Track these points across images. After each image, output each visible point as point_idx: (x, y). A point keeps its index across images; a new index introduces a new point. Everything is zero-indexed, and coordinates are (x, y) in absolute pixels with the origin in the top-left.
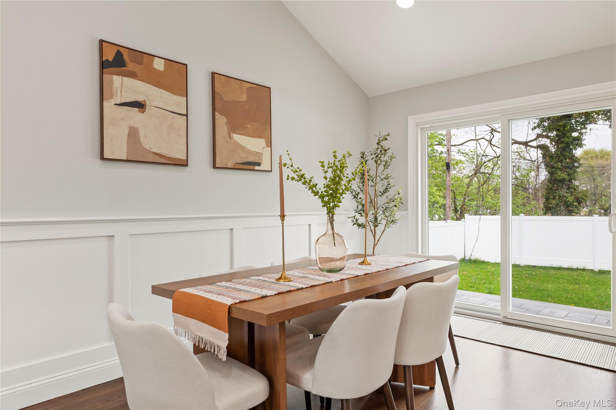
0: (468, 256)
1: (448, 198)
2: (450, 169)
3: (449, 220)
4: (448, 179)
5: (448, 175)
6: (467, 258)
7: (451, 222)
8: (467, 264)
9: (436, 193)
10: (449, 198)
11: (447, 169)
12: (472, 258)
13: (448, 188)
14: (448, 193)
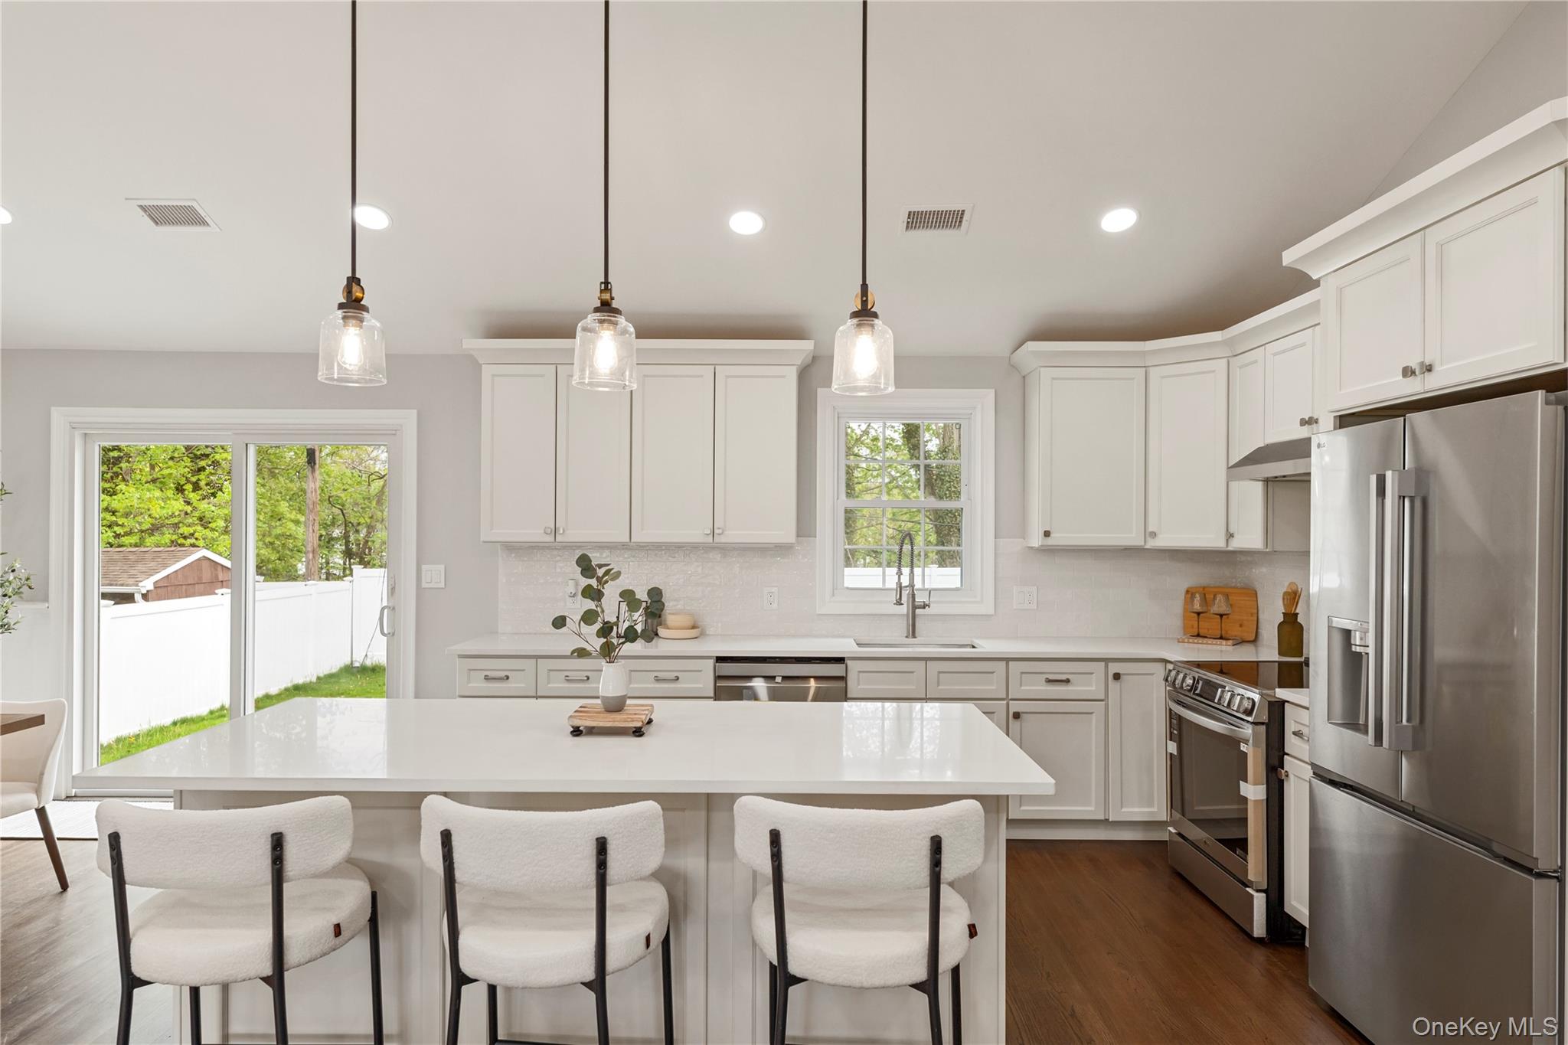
0: (358, 660)
1: (311, 531)
2: (315, 464)
3: (314, 580)
4: (310, 487)
5: (310, 476)
6: (357, 664)
7: (315, 585)
8: (353, 678)
9: (288, 515)
10: (314, 531)
11: (309, 462)
12: (368, 663)
13: (311, 507)
14: (311, 519)
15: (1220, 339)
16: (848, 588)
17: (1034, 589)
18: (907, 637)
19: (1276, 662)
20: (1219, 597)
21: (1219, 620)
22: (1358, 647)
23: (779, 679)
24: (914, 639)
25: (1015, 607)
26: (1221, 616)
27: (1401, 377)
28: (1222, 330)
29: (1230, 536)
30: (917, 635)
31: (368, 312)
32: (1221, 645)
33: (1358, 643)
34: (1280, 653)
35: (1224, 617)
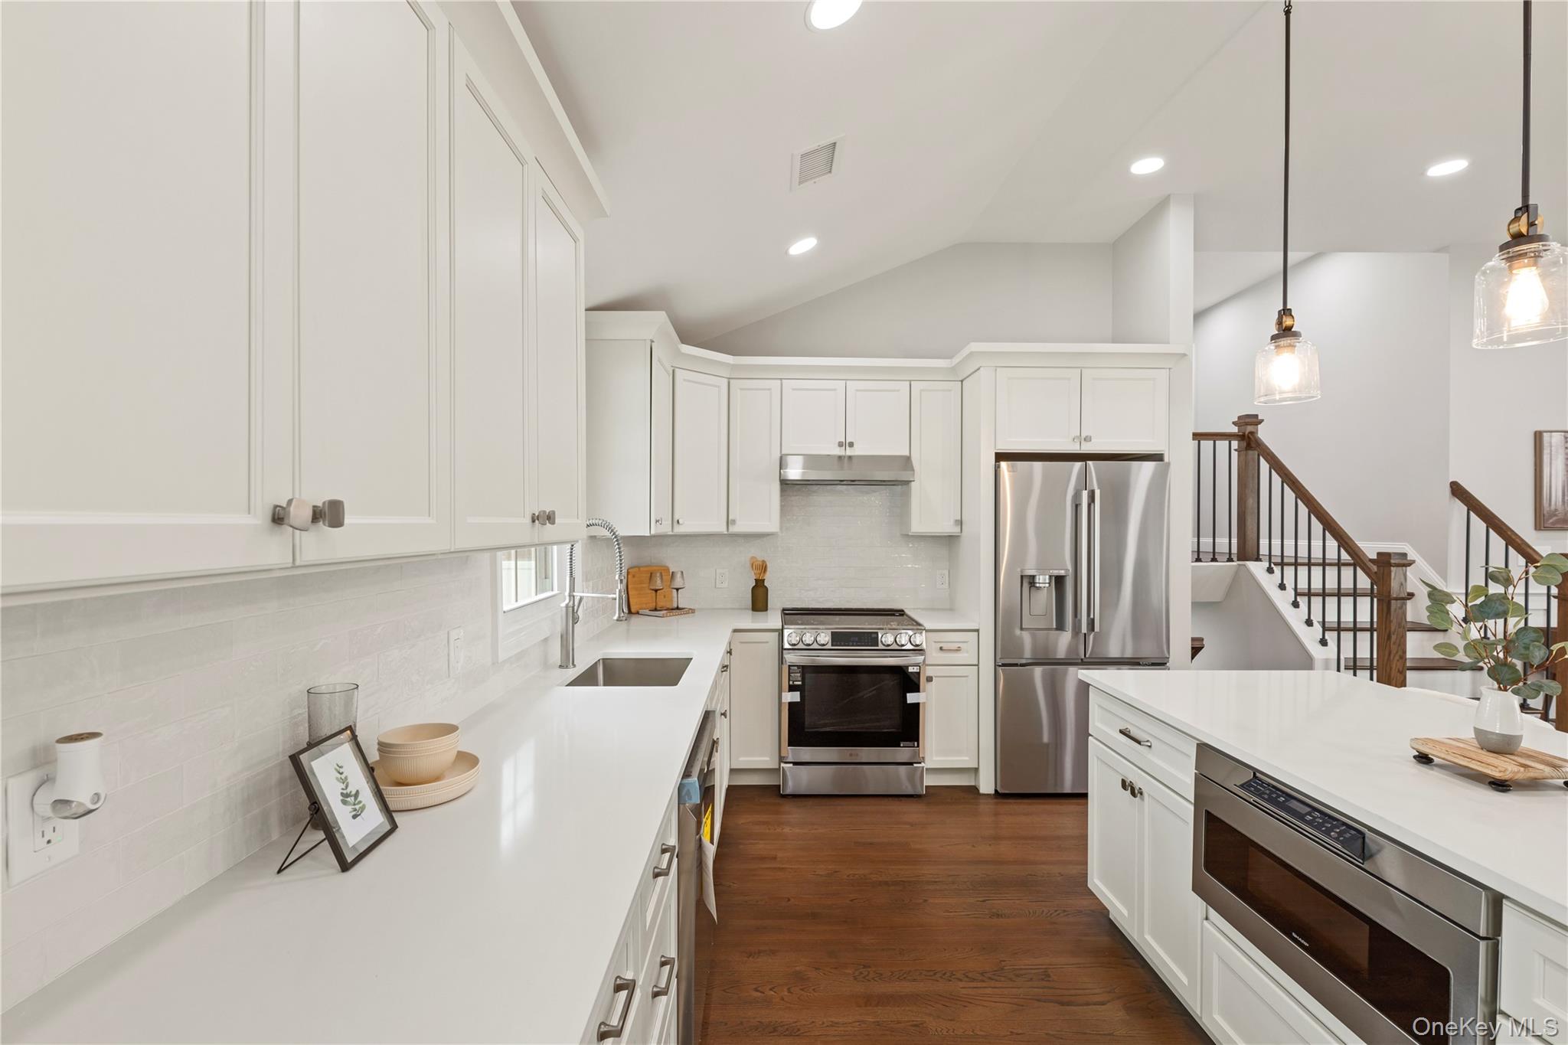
29: (731, 523)
35: (680, 591)
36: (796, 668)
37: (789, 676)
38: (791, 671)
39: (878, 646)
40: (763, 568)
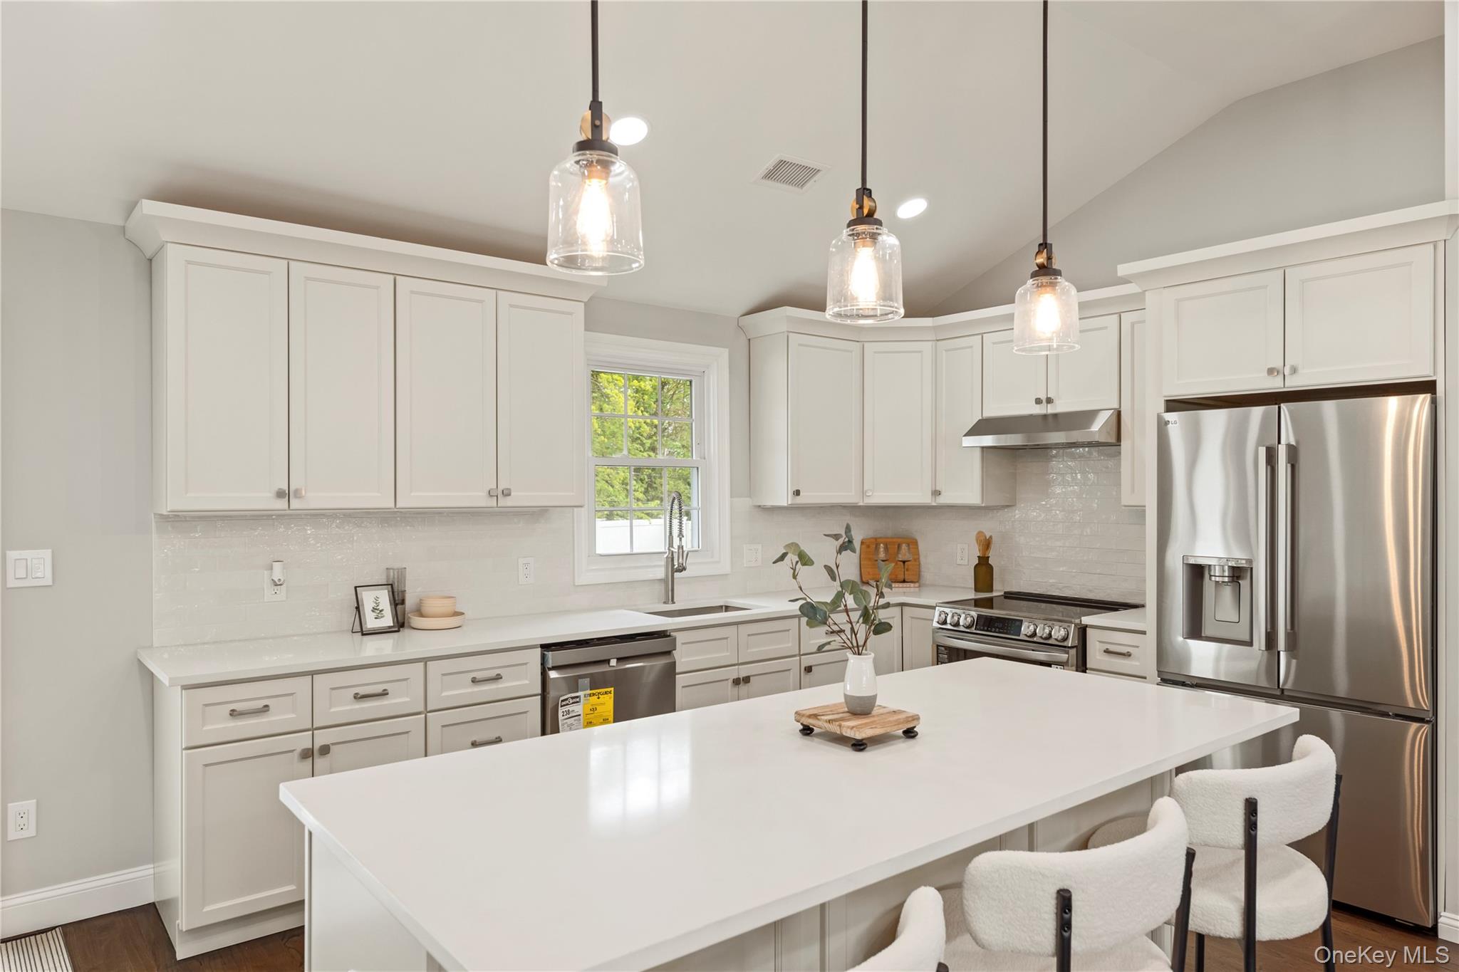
15: (931, 325)
16: (601, 555)
17: (760, 547)
18: (665, 603)
19: (971, 600)
20: (904, 546)
21: (903, 566)
22: (1217, 578)
23: (613, 662)
24: (673, 605)
25: (745, 565)
26: (904, 562)
27: (1266, 375)
28: (933, 317)
29: (936, 493)
30: (675, 600)
31: (617, 155)
32: (910, 587)
33: (1217, 575)
34: (977, 590)
35: (906, 563)
36: (943, 648)
37: (938, 656)
38: (939, 652)
39: (1019, 635)
40: (986, 544)
